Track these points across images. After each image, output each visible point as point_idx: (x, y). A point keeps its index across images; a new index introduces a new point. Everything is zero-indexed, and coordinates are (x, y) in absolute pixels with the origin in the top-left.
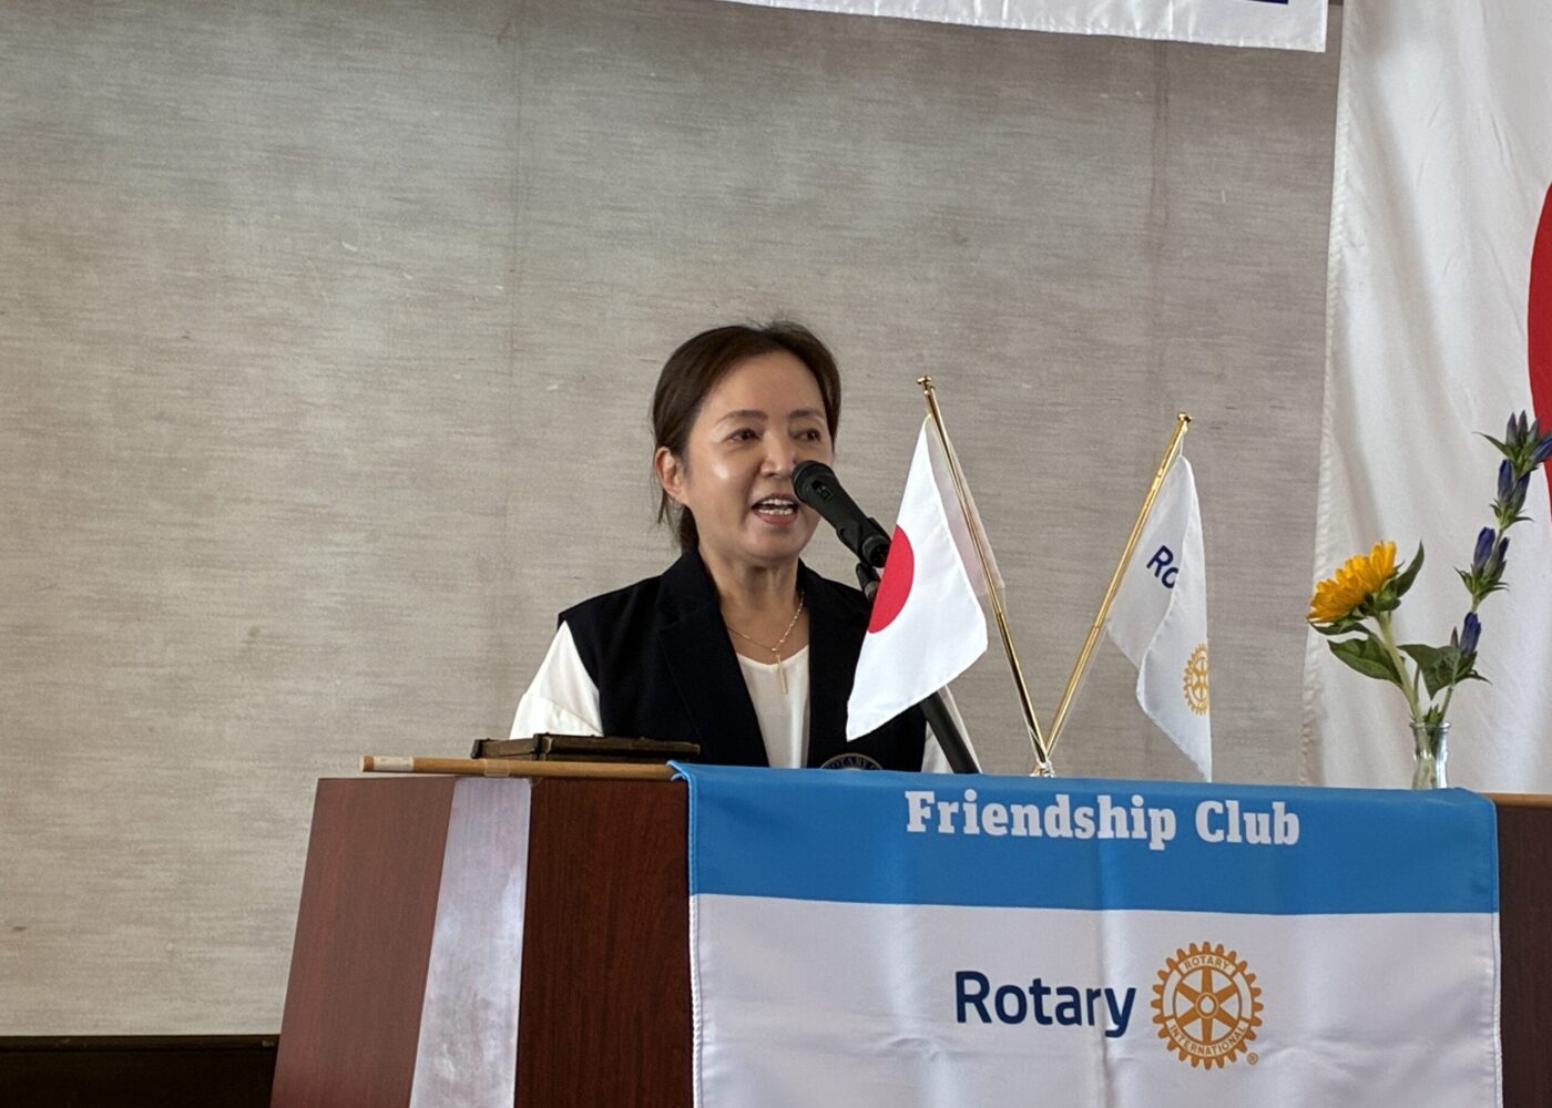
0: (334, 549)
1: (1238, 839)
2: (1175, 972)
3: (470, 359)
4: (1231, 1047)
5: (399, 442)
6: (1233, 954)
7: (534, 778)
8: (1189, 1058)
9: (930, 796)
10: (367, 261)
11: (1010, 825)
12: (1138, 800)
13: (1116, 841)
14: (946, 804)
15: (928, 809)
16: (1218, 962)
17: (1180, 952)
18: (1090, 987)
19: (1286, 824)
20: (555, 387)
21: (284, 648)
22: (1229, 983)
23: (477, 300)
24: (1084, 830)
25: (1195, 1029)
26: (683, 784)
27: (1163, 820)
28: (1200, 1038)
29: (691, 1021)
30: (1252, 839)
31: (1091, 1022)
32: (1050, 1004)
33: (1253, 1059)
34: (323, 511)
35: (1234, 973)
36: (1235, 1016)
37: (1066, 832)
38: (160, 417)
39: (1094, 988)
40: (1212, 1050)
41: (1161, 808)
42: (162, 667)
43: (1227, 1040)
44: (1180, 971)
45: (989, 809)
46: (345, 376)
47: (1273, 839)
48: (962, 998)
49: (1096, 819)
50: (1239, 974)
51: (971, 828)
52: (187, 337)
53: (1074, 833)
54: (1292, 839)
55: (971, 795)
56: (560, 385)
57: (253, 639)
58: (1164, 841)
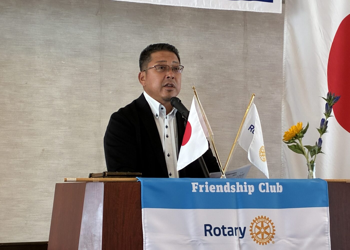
0: (61, 131)
1: (269, 192)
2: (255, 223)
3: (91, 87)
4: (268, 240)
5: (75, 106)
6: (268, 218)
7: (104, 182)
8: (259, 243)
9: (197, 184)
10: (67, 65)
11: (216, 190)
12: (245, 183)
13: (240, 193)
14: (201, 185)
15: (197, 187)
16: (265, 220)
17: (256, 218)
18: (235, 227)
19: (279, 188)
20: (111, 93)
21: (50, 153)
22: (267, 225)
23: (92, 73)
24: (233, 190)
25: (260, 236)
26: (140, 182)
27: (251, 187)
28: (261, 238)
29: (143, 238)
30: (272, 191)
31: (236, 235)
32: (226, 231)
33: (273, 242)
34: (59, 122)
35: (268, 223)
36: (269, 233)
37: (229, 191)
38: (21, 102)
39: (236, 227)
40: (264, 241)
41: (251, 185)
42: (22, 158)
43: (267, 238)
44: (256, 223)
45: (211, 186)
46: (63, 91)
47: (276, 191)
48: (206, 230)
49: (236, 188)
50: (270, 223)
51: (207, 191)
52: (26, 84)
53: (231, 191)
54: (281, 191)
55: (207, 183)
56: (112, 92)
57: (43, 151)
58: (251, 192)
